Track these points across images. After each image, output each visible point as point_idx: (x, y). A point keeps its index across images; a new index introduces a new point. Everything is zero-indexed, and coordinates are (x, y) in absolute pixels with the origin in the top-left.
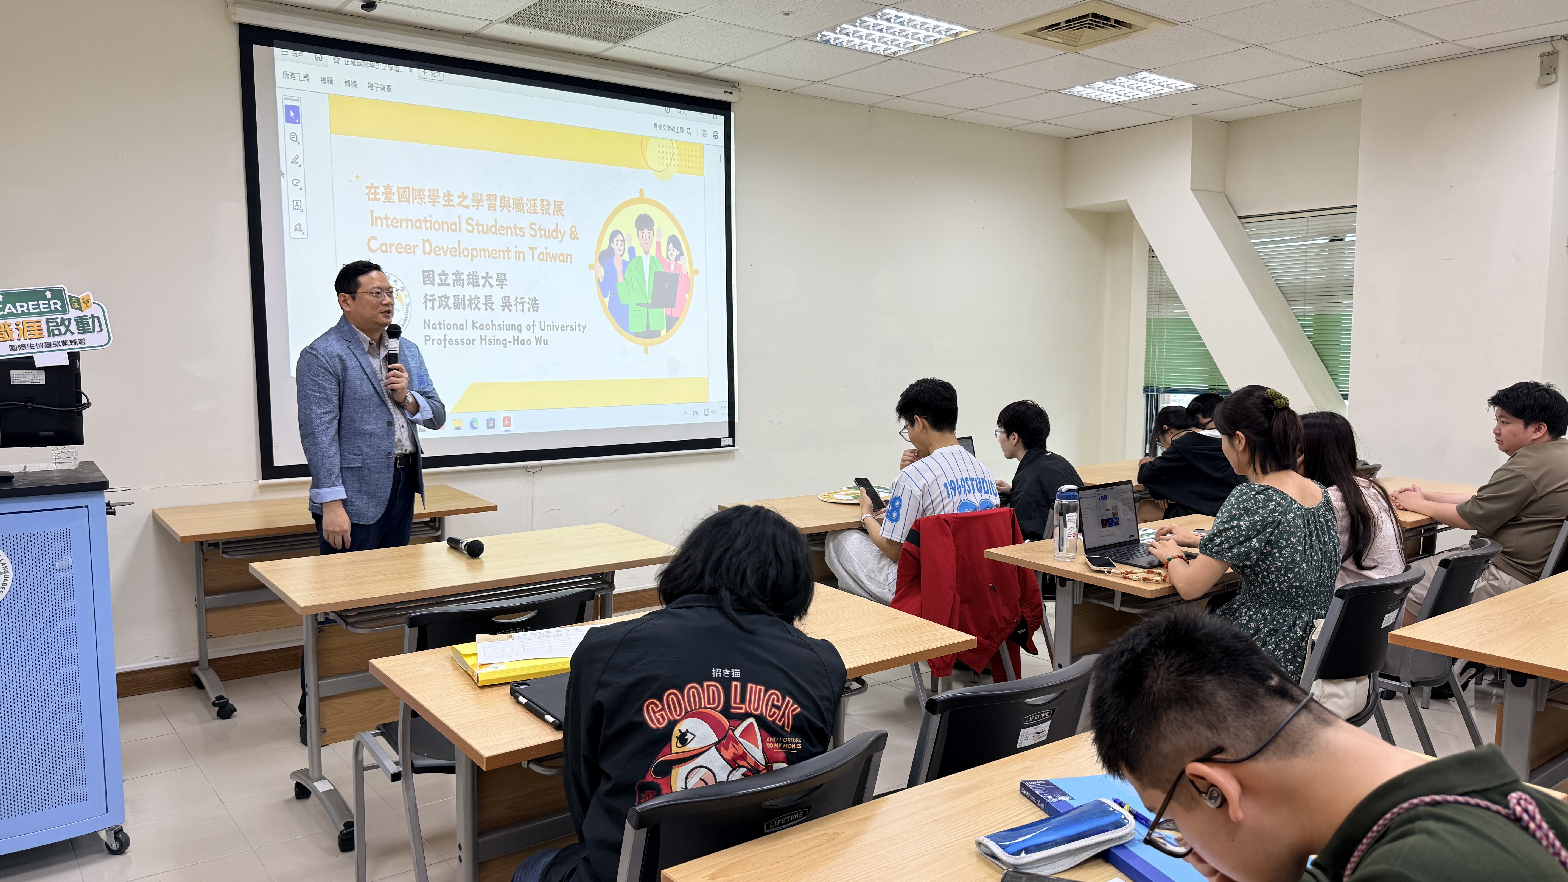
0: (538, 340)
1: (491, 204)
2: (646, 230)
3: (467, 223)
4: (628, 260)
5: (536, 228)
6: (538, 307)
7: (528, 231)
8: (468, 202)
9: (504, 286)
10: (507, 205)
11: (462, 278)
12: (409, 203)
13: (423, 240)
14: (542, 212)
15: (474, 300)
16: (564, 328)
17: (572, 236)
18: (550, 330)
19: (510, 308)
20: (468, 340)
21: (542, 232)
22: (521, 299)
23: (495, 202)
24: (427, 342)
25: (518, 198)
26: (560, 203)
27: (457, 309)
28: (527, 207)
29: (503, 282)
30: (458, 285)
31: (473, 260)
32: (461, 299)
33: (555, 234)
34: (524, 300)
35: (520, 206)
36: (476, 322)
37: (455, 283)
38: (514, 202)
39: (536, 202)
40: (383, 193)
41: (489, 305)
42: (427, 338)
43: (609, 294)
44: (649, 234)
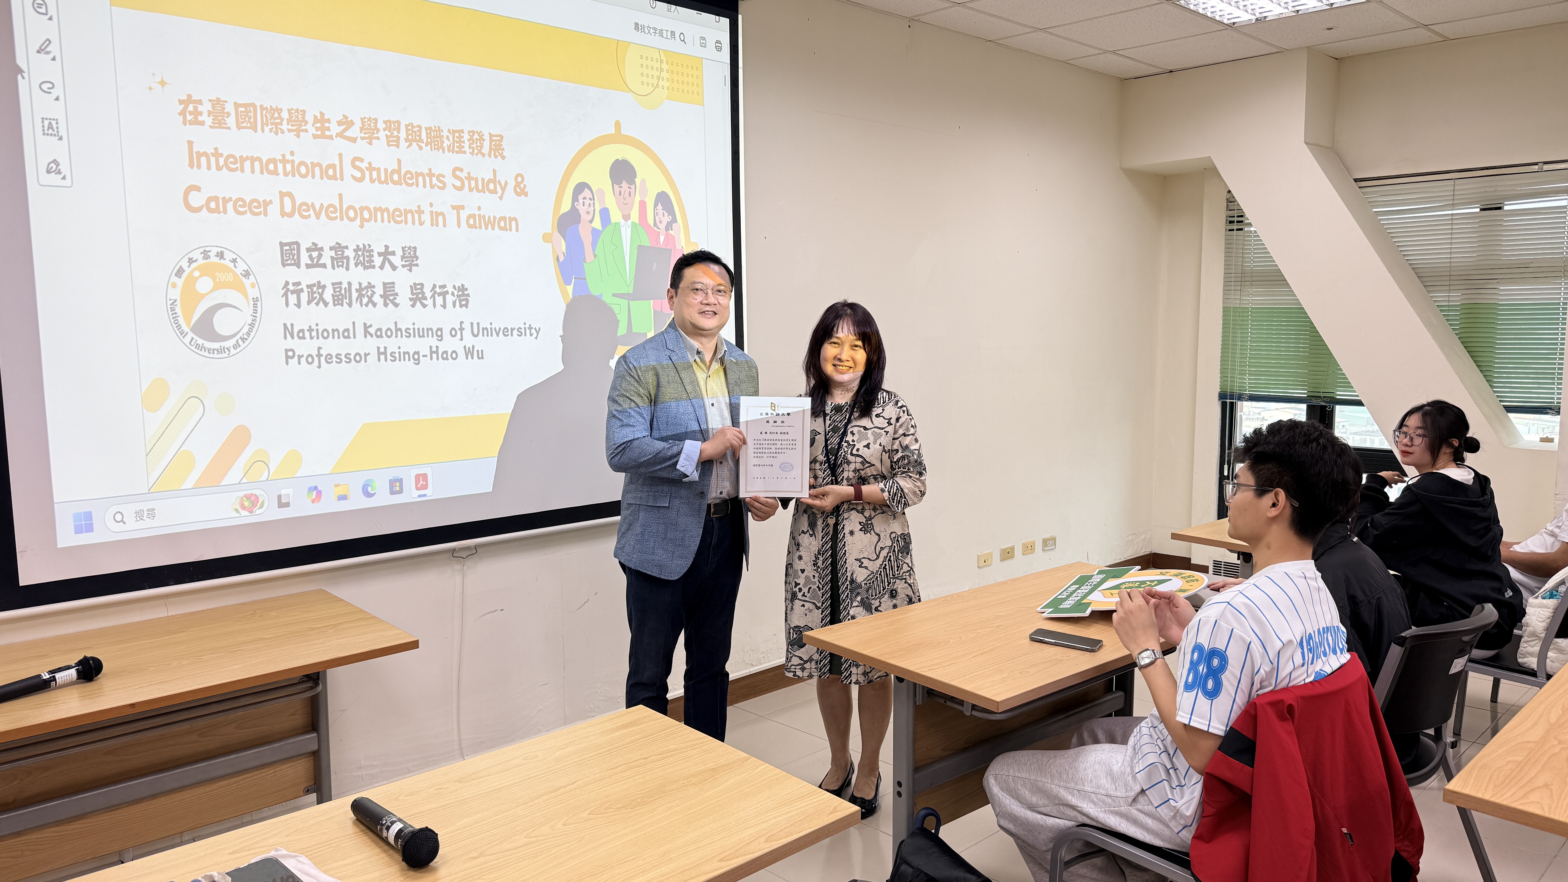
0: (469, 352)
1: (392, 136)
2: (625, 185)
3: (355, 167)
4: (600, 228)
5: (463, 175)
6: (467, 301)
7: (450, 180)
8: (353, 132)
9: (413, 268)
10: (418, 138)
11: (345, 255)
12: (256, 131)
13: (280, 192)
14: (471, 151)
15: (365, 291)
16: (508, 331)
17: (519, 190)
18: (488, 336)
19: (424, 301)
20: (357, 354)
21: (473, 183)
22: (440, 287)
23: (399, 132)
24: (289, 360)
25: (433, 128)
26: (499, 138)
27: (338, 304)
28: (449, 143)
29: (413, 261)
30: (340, 266)
31: (363, 226)
32: (345, 288)
33: (491, 186)
34: (445, 290)
35: (437, 141)
36: (371, 326)
37: (335, 262)
38: (427, 133)
39: (462, 134)
40: (209, 113)
41: (391, 298)
42: (289, 355)
43: (573, 280)
44: (629, 190)
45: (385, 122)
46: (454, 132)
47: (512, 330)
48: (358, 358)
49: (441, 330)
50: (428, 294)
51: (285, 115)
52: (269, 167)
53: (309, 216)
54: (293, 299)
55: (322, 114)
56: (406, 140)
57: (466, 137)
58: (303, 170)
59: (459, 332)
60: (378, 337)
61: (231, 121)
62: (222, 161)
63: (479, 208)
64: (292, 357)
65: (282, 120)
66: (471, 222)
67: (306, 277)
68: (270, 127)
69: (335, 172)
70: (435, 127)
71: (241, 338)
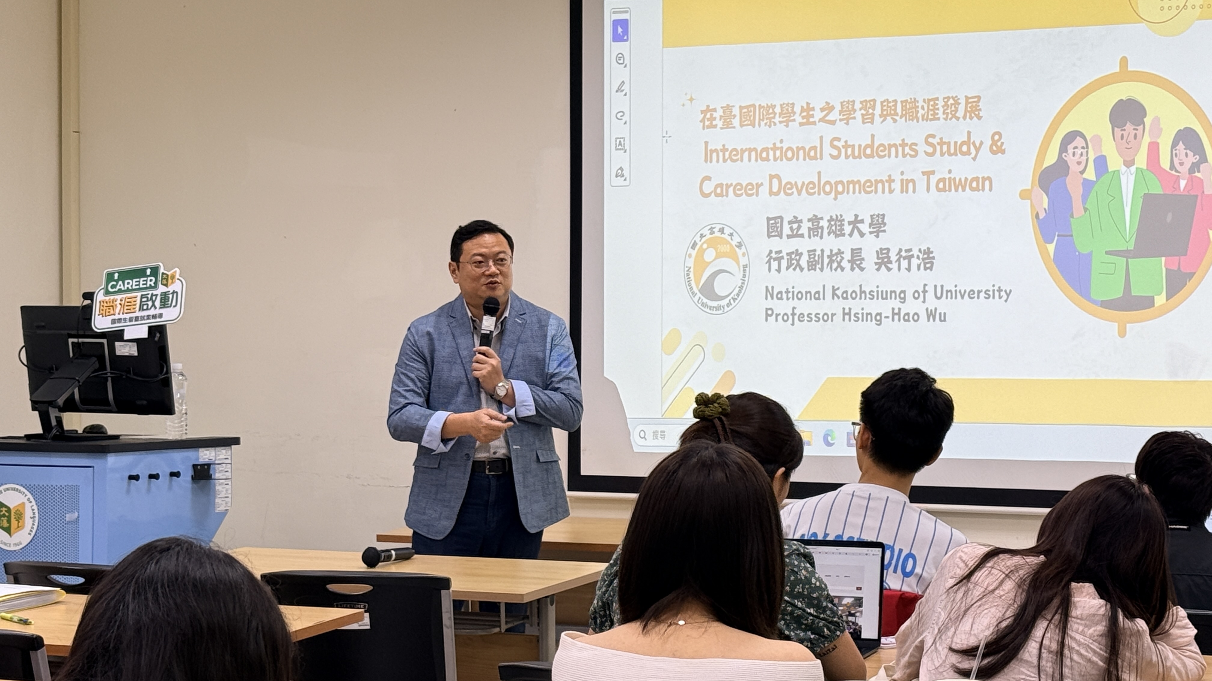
0: (931, 315)
1: (867, 114)
2: (1129, 127)
3: (833, 146)
4: (1094, 179)
5: (935, 141)
6: (932, 263)
7: (922, 148)
8: (834, 115)
9: (880, 234)
10: (892, 112)
11: (820, 225)
12: (754, 127)
13: (770, 175)
14: (945, 116)
15: (835, 257)
16: (974, 293)
17: (994, 148)
18: (951, 298)
19: (889, 265)
20: (825, 314)
21: (945, 148)
22: (906, 251)
23: (874, 110)
24: (769, 318)
25: (909, 100)
26: (976, 100)
27: (812, 269)
28: (923, 112)
29: (881, 227)
30: (816, 235)
31: (837, 198)
32: (819, 255)
33: (965, 148)
34: (911, 253)
35: (912, 112)
36: (838, 289)
37: (812, 232)
38: (902, 106)
39: (937, 102)
40: (721, 116)
41: (858, 262)
42: (769, 313)
43: (1056, 238)
44: (1135, 131)
45: (861, 102)
46: (929, 100)
47: (979, 292)
48: (826, 318)
49: (903, 292)
50: (894, 258)
51: (778, 110)
52: (762, 155)
53: (793, 193)
54: (774, 265)
55: (808, 104)
56: (880, 116)
57: (941, 103)
58: (789, 154)
59: (922, 295)
60: (844, 298)
61: (736, 122)
62: (727, 154)
63: (950, 172)
64: (771, 315)
65: (775, 114)
66: (941, 185)
67: (786, 246)
68: (765, 121)
69: (816, 153)
70: (911, 99)
71: (732, 298)
